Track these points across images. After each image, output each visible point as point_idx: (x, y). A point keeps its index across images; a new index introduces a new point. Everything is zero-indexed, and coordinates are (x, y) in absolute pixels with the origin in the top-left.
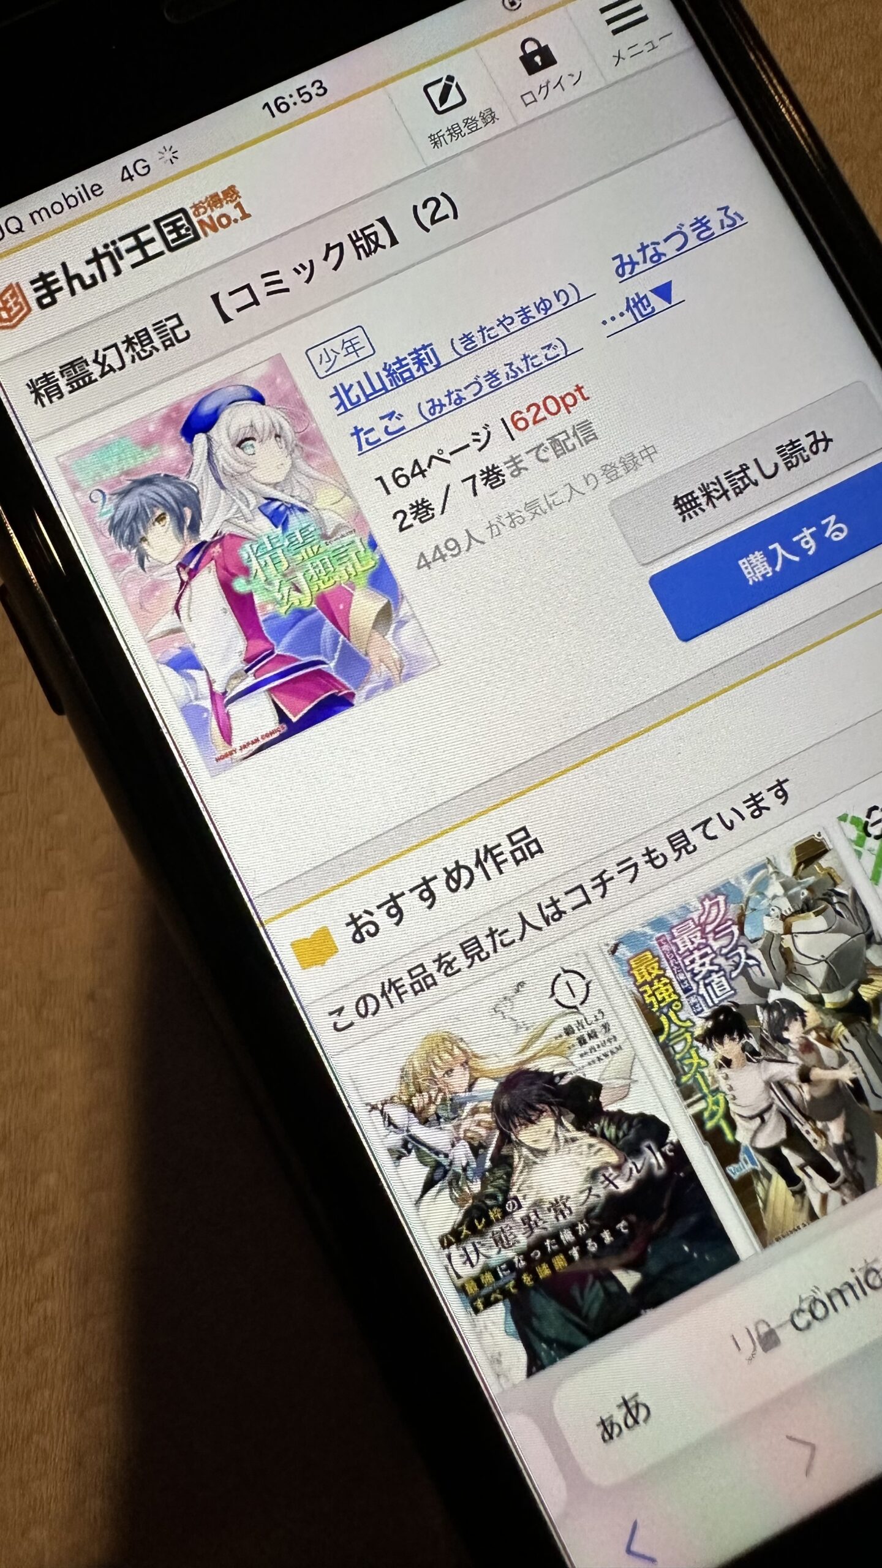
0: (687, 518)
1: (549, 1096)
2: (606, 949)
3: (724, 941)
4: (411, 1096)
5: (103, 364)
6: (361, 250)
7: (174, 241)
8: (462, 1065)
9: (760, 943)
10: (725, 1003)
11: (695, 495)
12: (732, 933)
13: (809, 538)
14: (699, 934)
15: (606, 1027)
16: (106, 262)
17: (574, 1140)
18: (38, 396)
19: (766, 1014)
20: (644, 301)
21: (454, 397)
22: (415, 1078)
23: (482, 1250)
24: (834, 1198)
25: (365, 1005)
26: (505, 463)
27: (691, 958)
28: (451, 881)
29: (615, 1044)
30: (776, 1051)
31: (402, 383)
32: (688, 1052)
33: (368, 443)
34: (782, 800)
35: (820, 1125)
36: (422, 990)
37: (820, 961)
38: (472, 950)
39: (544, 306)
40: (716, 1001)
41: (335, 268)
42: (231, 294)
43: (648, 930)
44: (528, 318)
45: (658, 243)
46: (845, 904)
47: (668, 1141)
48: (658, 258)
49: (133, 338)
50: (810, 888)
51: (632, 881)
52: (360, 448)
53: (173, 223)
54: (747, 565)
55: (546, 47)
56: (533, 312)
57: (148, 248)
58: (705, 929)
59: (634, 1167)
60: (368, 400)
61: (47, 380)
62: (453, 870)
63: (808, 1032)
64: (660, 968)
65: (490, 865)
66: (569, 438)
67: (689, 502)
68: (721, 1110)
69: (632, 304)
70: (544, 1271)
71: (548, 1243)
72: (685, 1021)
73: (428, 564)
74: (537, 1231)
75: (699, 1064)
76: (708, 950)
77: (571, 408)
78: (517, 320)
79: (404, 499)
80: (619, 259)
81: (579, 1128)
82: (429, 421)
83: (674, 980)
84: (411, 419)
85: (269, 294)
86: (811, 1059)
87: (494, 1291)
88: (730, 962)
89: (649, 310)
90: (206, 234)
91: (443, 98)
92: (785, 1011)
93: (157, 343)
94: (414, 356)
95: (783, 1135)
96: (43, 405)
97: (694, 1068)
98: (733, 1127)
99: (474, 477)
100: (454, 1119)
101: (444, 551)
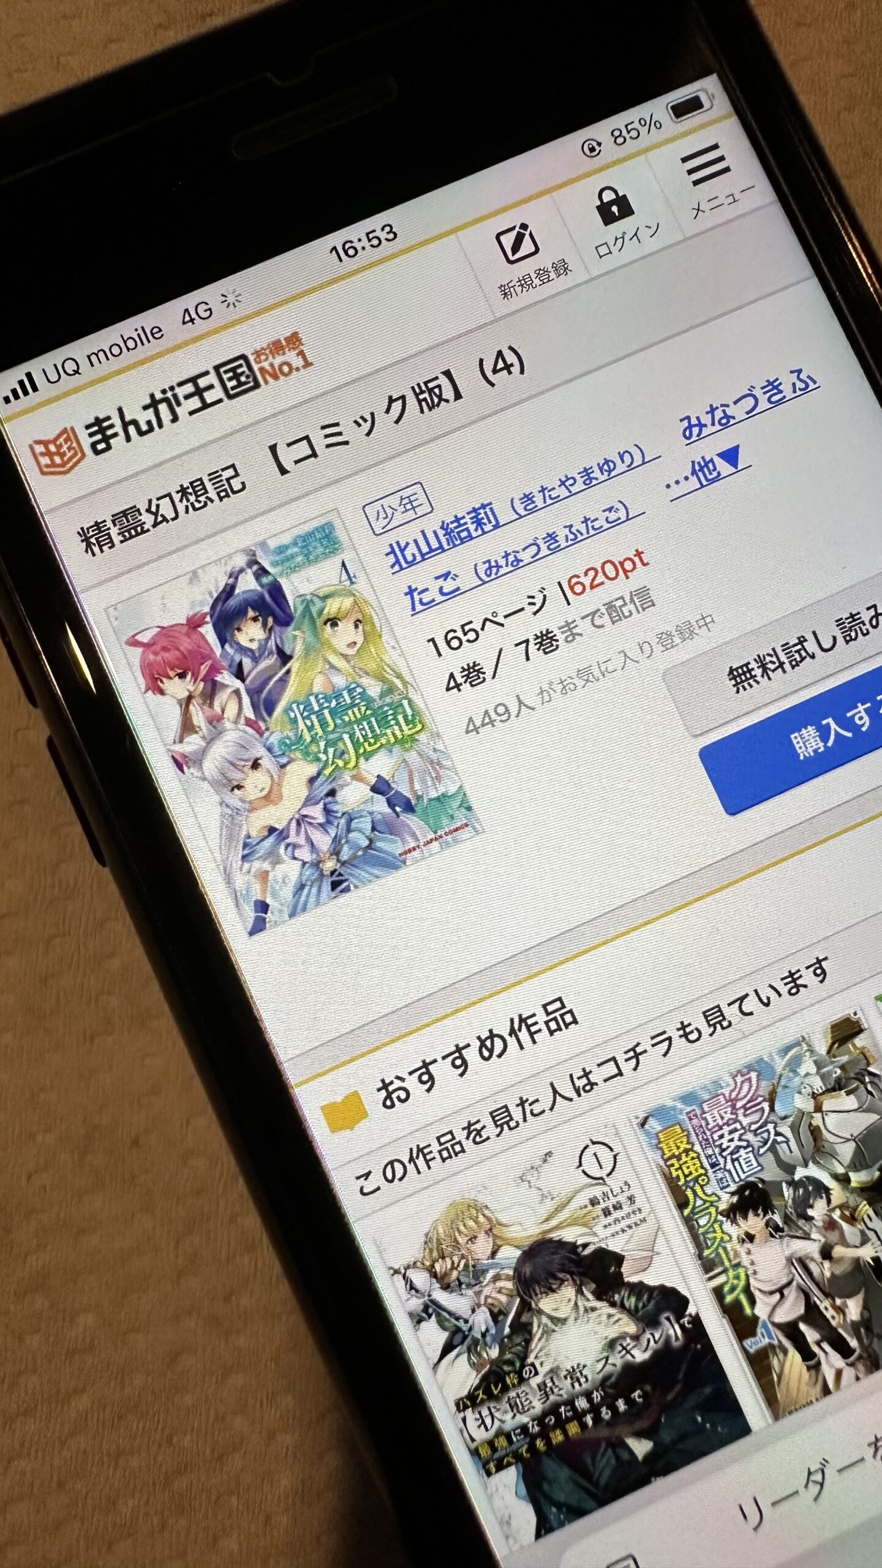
0: (741, 689)
1: (572, 1265)
2: (635, 1122)
3: (755, 1117)
4: (434, 1262)
5: (156, 514)
6: (424, 403)
7: (233, 388)
8: (486, 1232)
9: (791, 1119)
10: (752, 1179)
11: (750, 667)
12: (763, 1109)
13: (863, 714)
14: (729, 1109)
15: (631, 1199)
16: (163, 408)
17: (593, 1309)
18: (89, 545)
19: (791, 1191)
20: (711, 466)
21: (511, 558)
22: (439, 1243)
23: (497, 1414)
24: (848, 1374)
25: (393, 1171)
26: (560, 628)
27: (720, 1133)
28: (484, 1049)
29: (639, 1216)
30: (801, 1229)
31: (459, 542)
32: (712, 1226)
33: (421, 603)
34: (820, 978)
35: (838, 1302)
36: (450, 1157)
37: (848, 1140)
38: (502, 1119)
39: (607, 466)
40: (743, 1176)
41: (397, 422)
42: (289, 445)
43: (680, 1105)
44: (591, 479)
45: (727, 406)
46: (876, 1084)
47: (687, 1313)
48: (727, 421)
49: (188, 488)
50: (842, 1067)
51: (665, 1055)
52: (413, 609)
53: (233, 370)
54: (799, 739)
55: (625, 196)
56: (597, 473)
57: (205, 394)
58: (735, 1105)
59: (651, 1337)
60: (424, 559)
61: (99, 529)
62: (487, 1039)
63: (833, 1210)
64: (688, 1143)
65: (524, 1035)
66: (625, 604)
67: (744, 673)
68: (742, 1283)
69: (697, 468)
70: (557, 1437)
71: (562, 1409)
72: (710, 1196)
73: (476, 729)
74: (552, 1398)
75: (722, 1238)
76: (738, 1126)
77: (628, 574)
78: (580, 481)
79: (455, 661)
80: (686, 421)
81: (599, 1297)
82: (485, 583)
83: (702, 1153)
84: (467, 579)
85: (328, 446)
86: (834, 1237)
87: (507, 1455)
88: (759, 1138)
89: (715, 474)
90: (266, 382)
91: (516, 248)
92: (810, 1188)
93: (212, 494)
94: (473, 515)
95: (801, 1310)
96: (94, 554)
97: (716, 1243)
98: (752, 1302)
99: (527, 641)
100: (476, 1285)
101: (493, 716)
